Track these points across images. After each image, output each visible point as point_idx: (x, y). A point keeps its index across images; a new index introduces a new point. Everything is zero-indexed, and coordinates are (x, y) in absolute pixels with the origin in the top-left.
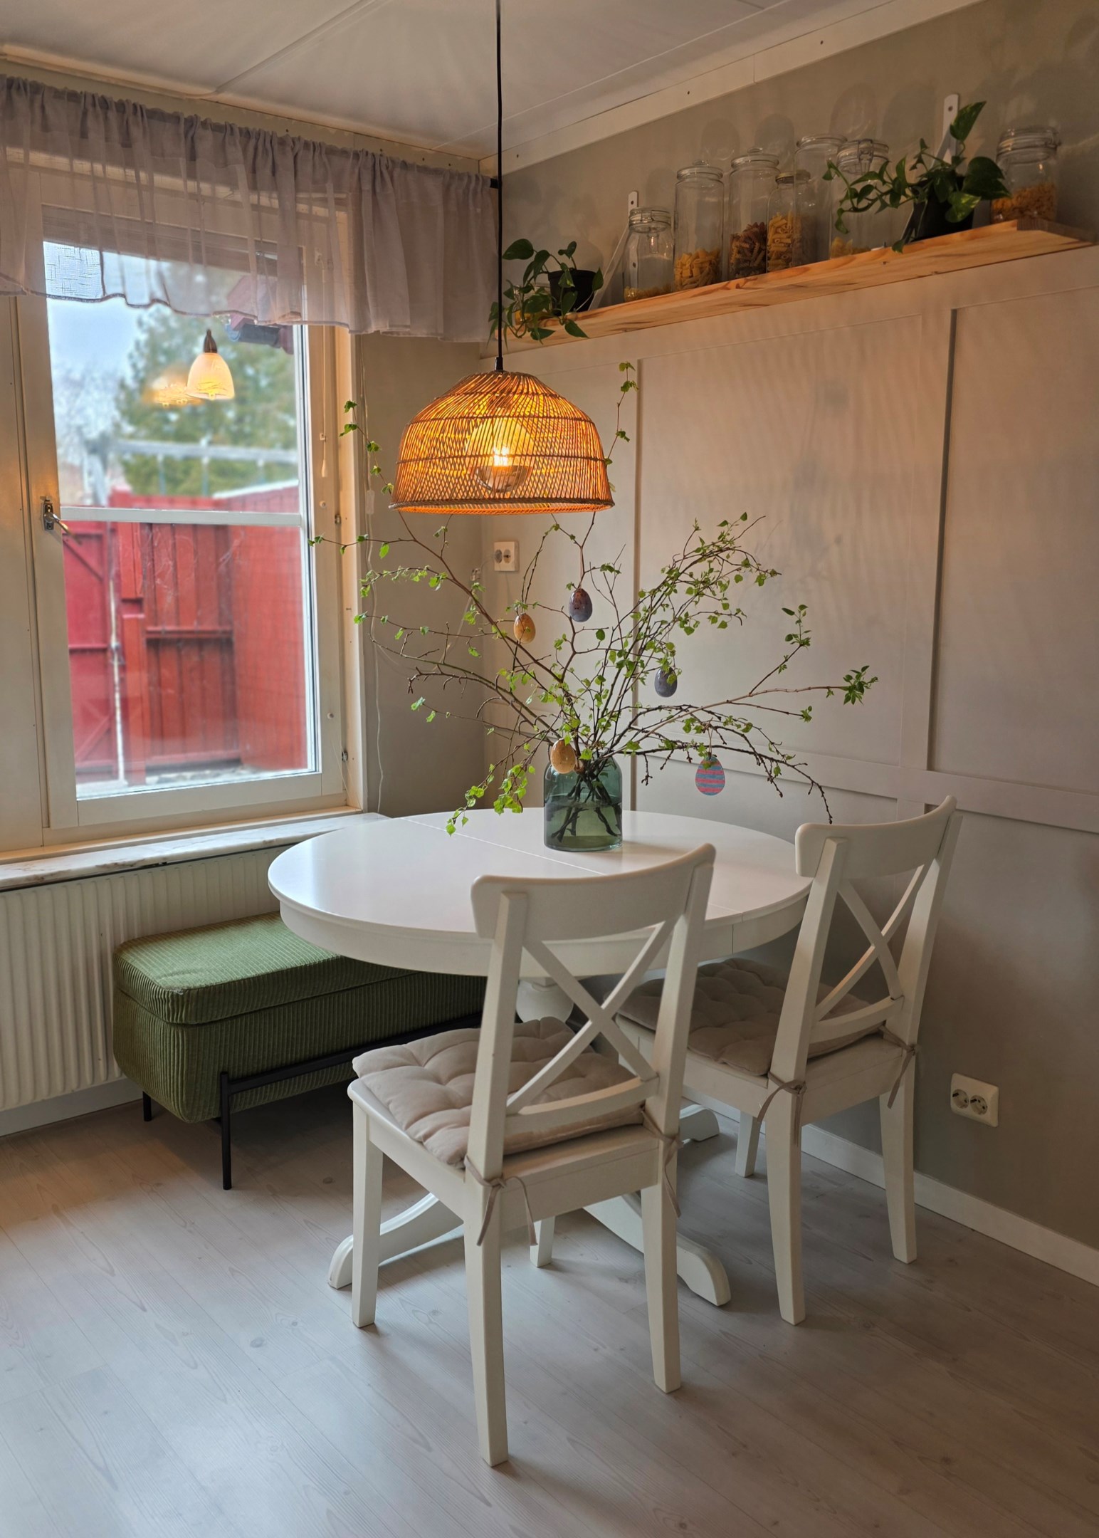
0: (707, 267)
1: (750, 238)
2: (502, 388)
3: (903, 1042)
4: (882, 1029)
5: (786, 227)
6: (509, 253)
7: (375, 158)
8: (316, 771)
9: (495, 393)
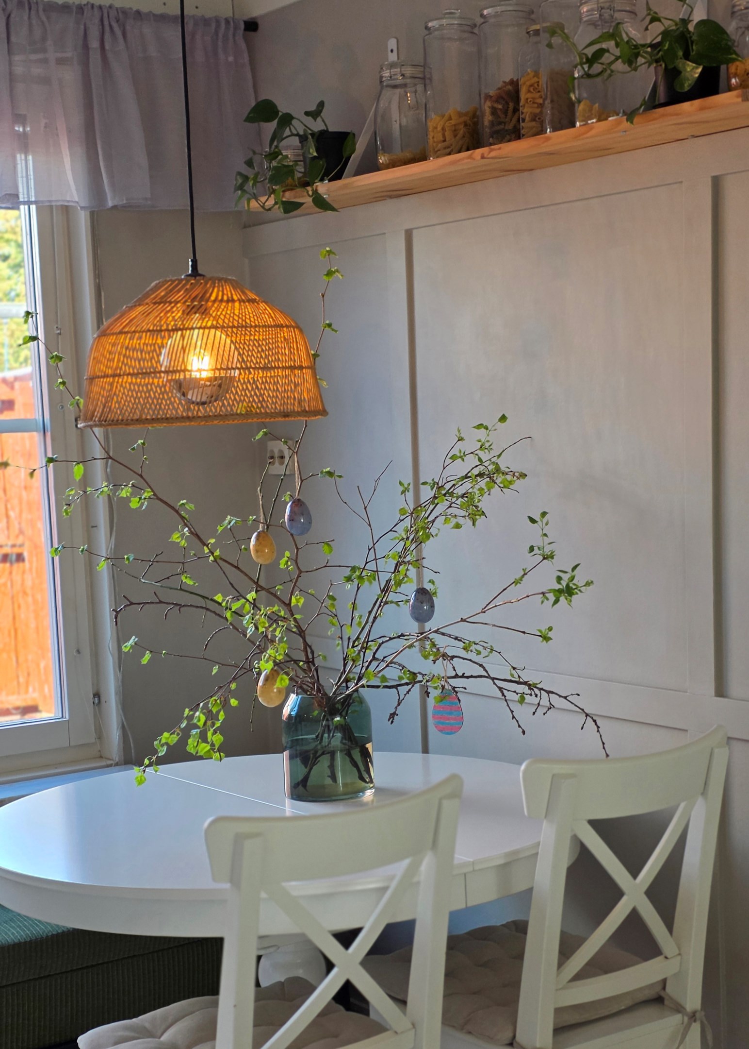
0: (462, 130)
1: (502, 98)
2: (193, 296)
3: (685, 1009)
4: (662, 994)
5: (538, 85)
6: (251, 115)
7: (102, 12)
8: (63, 717)
9: (186, 301)
